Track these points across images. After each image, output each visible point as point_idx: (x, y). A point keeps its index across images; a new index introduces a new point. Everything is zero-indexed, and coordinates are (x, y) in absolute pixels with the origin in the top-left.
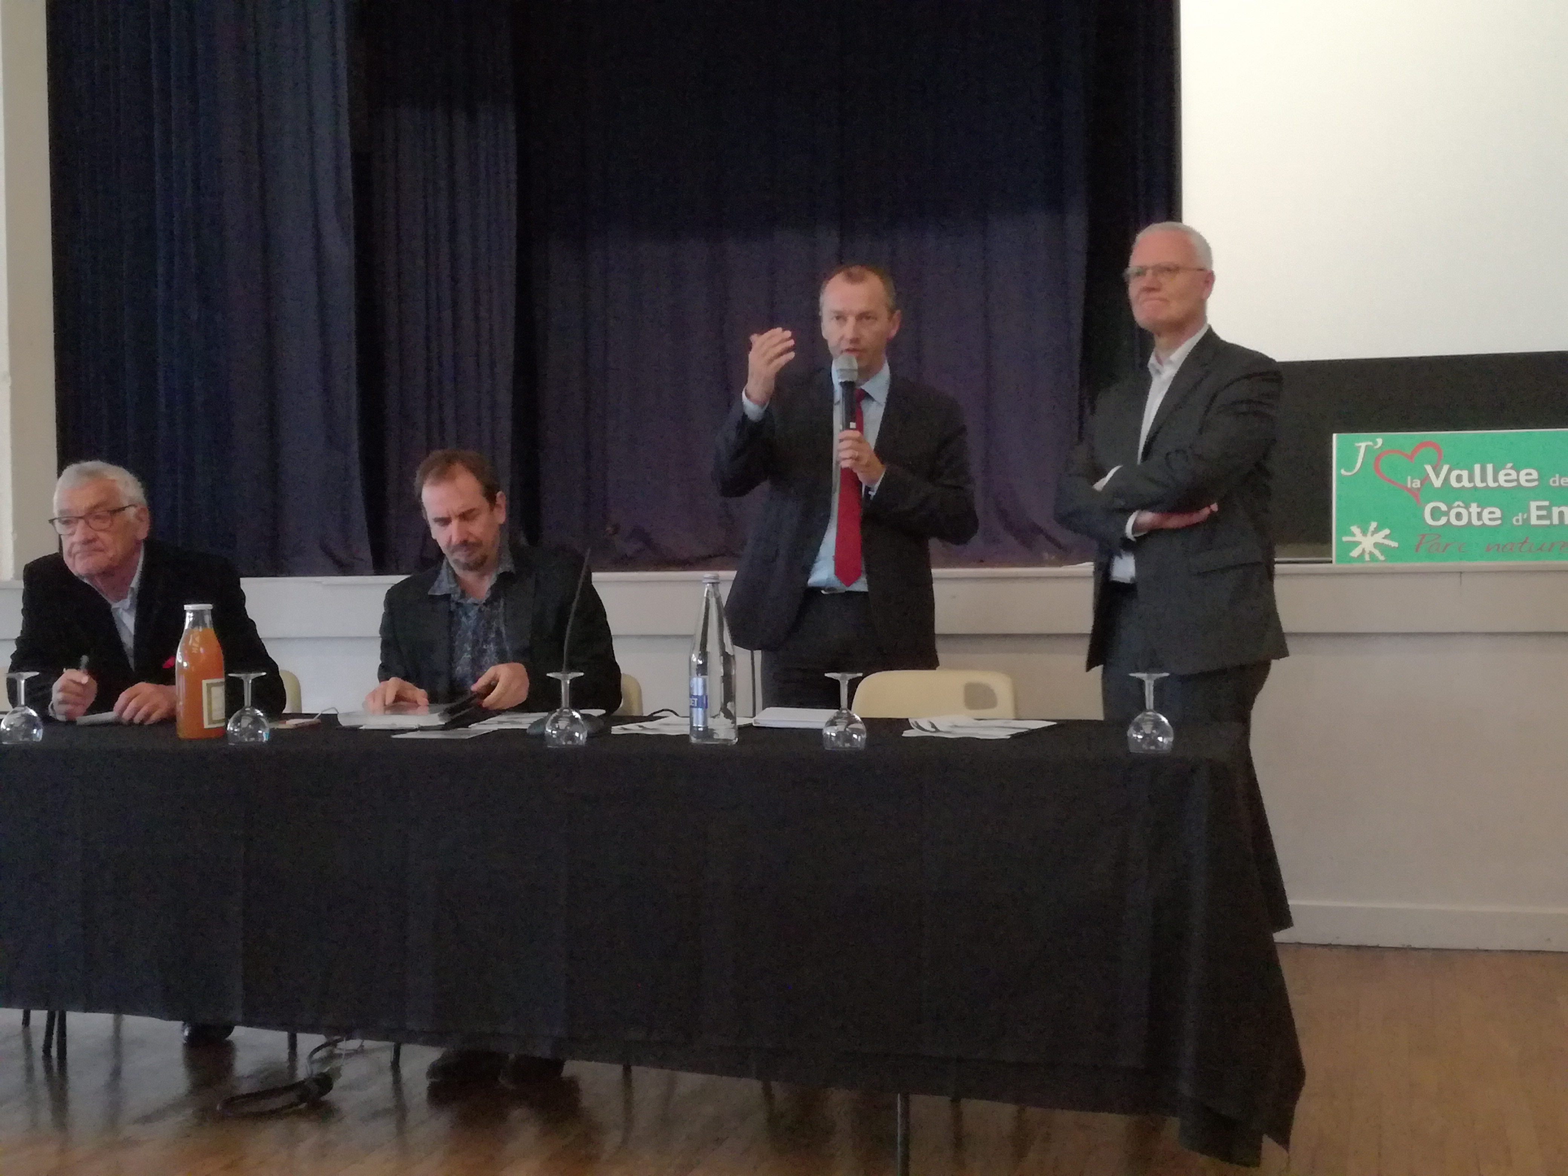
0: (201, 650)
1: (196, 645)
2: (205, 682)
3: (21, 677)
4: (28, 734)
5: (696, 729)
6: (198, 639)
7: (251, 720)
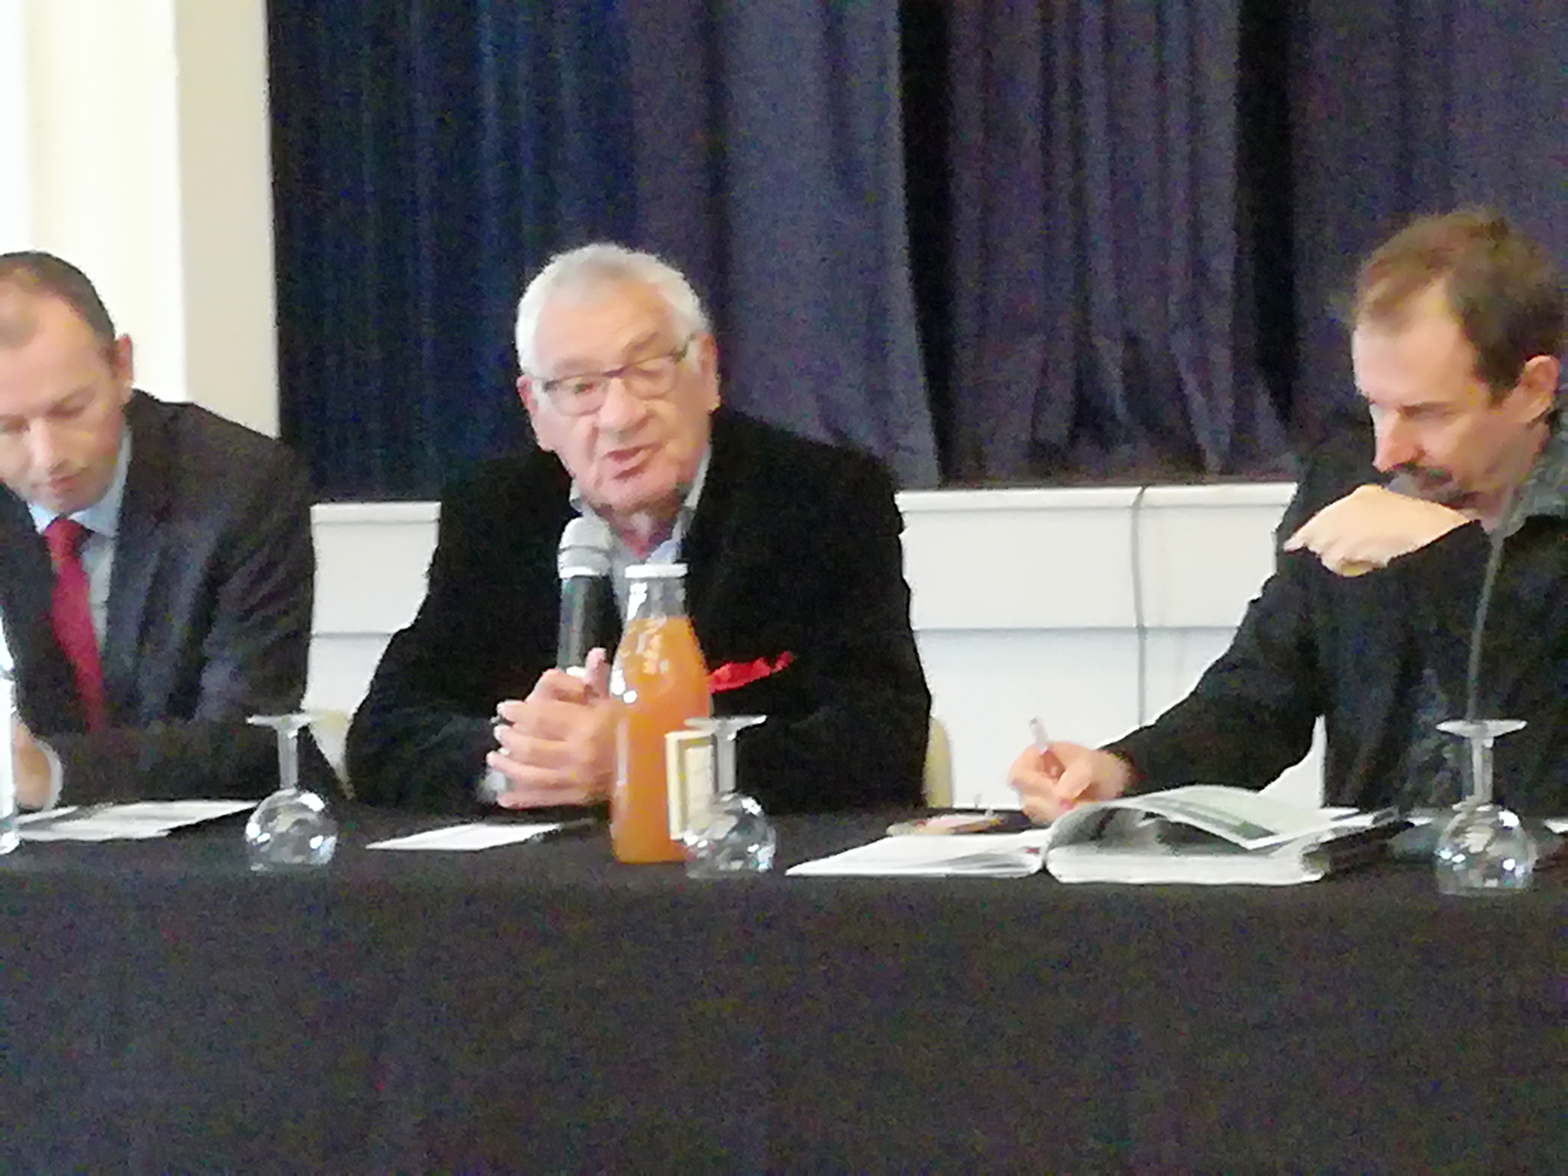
0: (665, 667)
1: (654, 656)
2: (672, 738)
3: (290, 726)
4: (302, 847)
6: (656, 641)
7: (733, 821)
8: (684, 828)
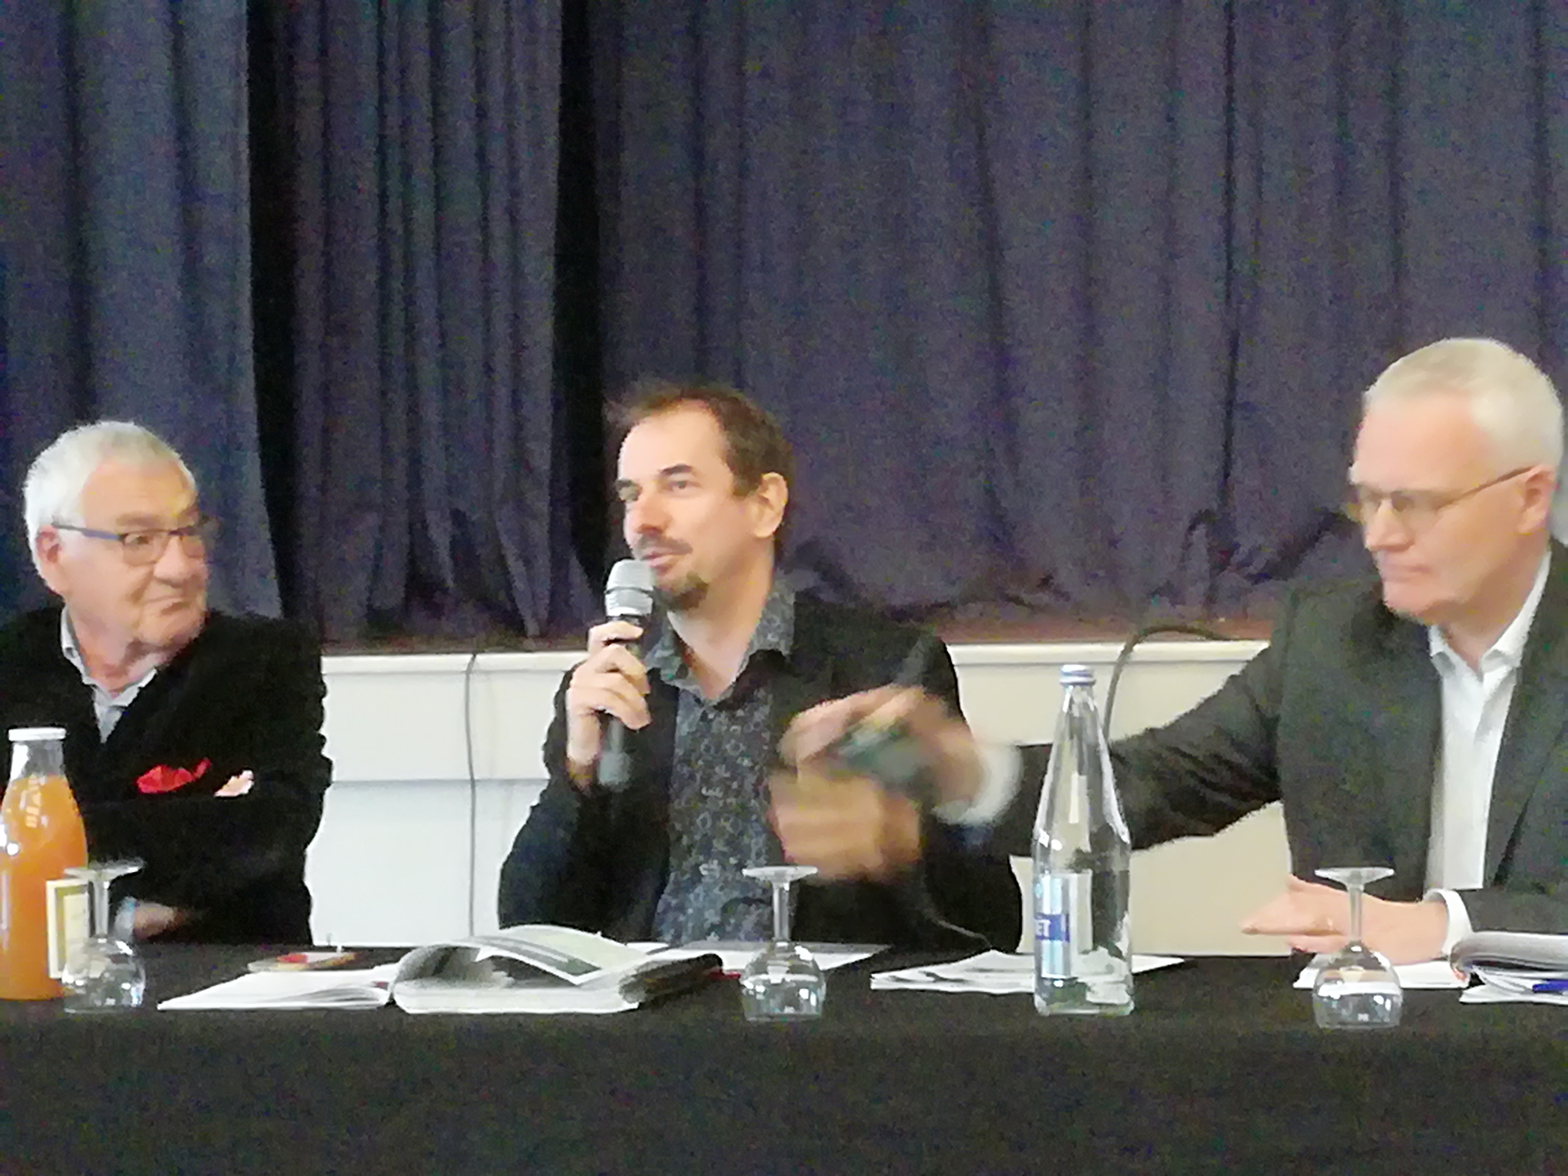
1: (35, 811)
2: (51, 886)
5: (1048, 983)
8: (61, 969)
